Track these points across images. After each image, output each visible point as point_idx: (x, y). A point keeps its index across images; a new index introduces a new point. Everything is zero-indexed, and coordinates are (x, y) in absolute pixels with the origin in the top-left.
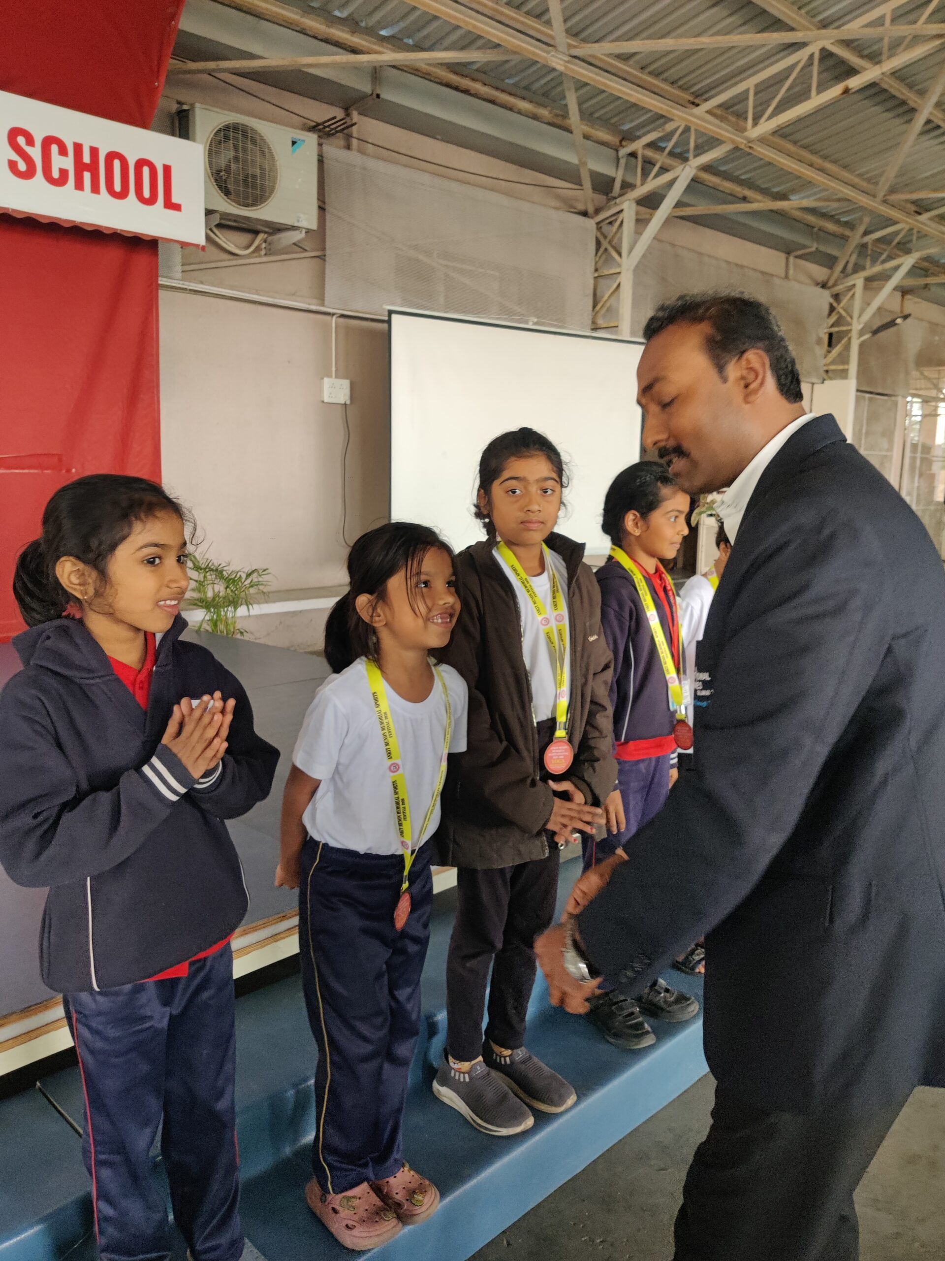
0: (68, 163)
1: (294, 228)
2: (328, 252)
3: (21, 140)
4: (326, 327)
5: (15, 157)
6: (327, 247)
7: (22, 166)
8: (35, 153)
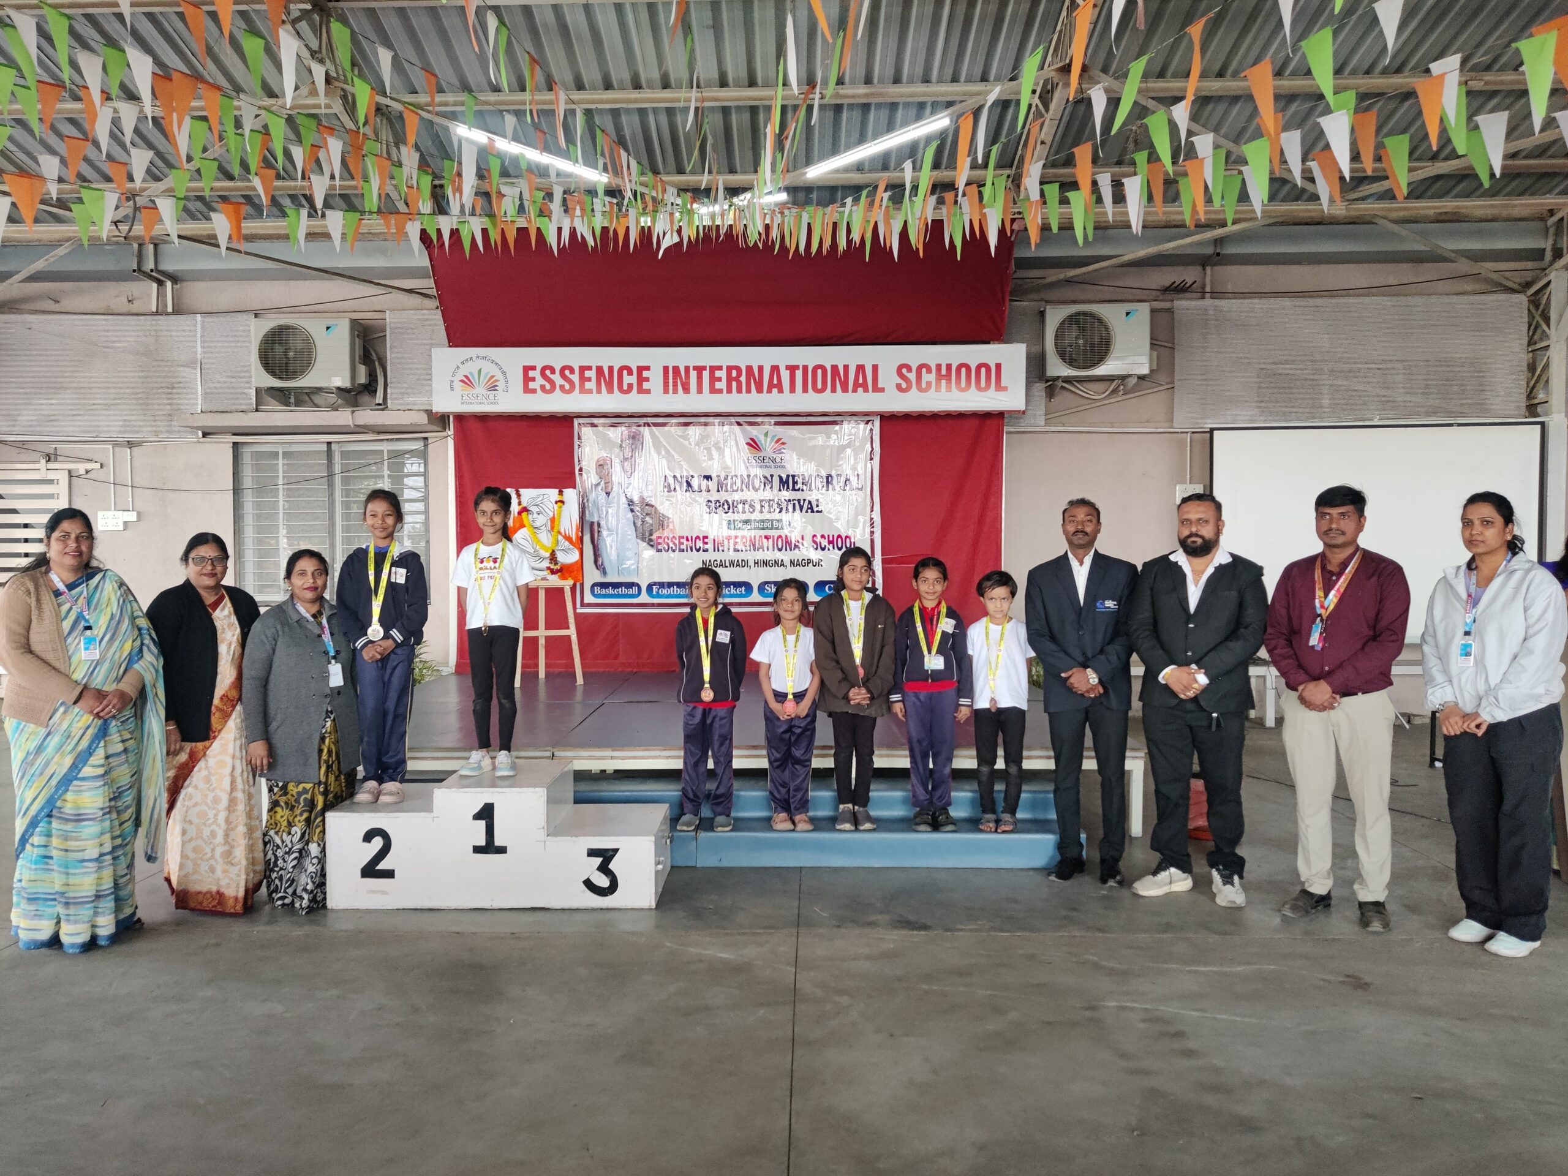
0: (932, 377)
1: (1130, 376)
2: (1176, 385)
3: (904, 371)
4: (1182, 443)
5: (900, 381)
6: (1176, 380)
7: (904, 385)
8: (912, 376)
